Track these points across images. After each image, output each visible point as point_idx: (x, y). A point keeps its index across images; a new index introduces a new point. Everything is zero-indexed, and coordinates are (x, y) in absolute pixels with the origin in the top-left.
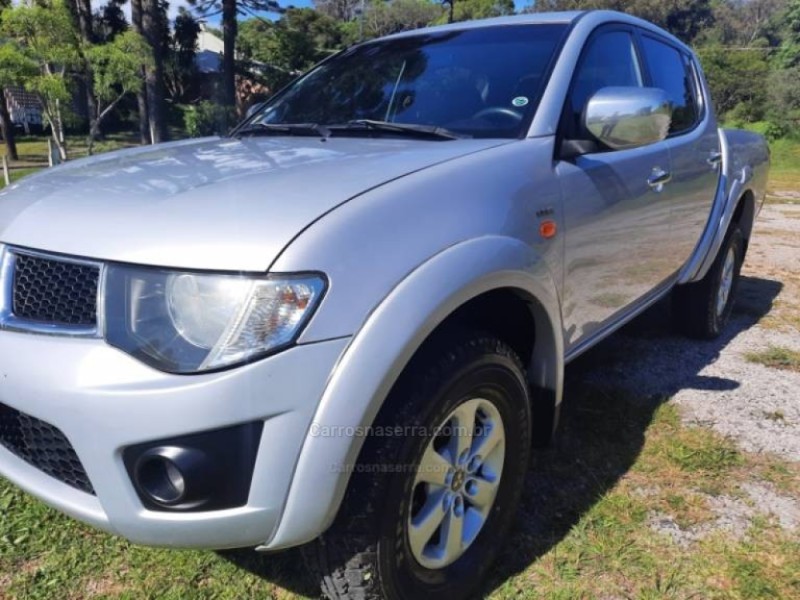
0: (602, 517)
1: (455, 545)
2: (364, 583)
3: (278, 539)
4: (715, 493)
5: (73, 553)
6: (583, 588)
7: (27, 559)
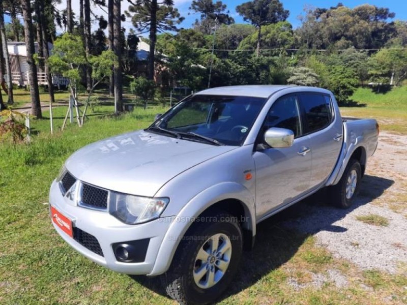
0: (271, 278)
1: (211, 282)
2: (178, 289)
3: (153, 272)
4: (316, 272)
5: (88, 277)
6: (256, 300)
7: (74, 278)
